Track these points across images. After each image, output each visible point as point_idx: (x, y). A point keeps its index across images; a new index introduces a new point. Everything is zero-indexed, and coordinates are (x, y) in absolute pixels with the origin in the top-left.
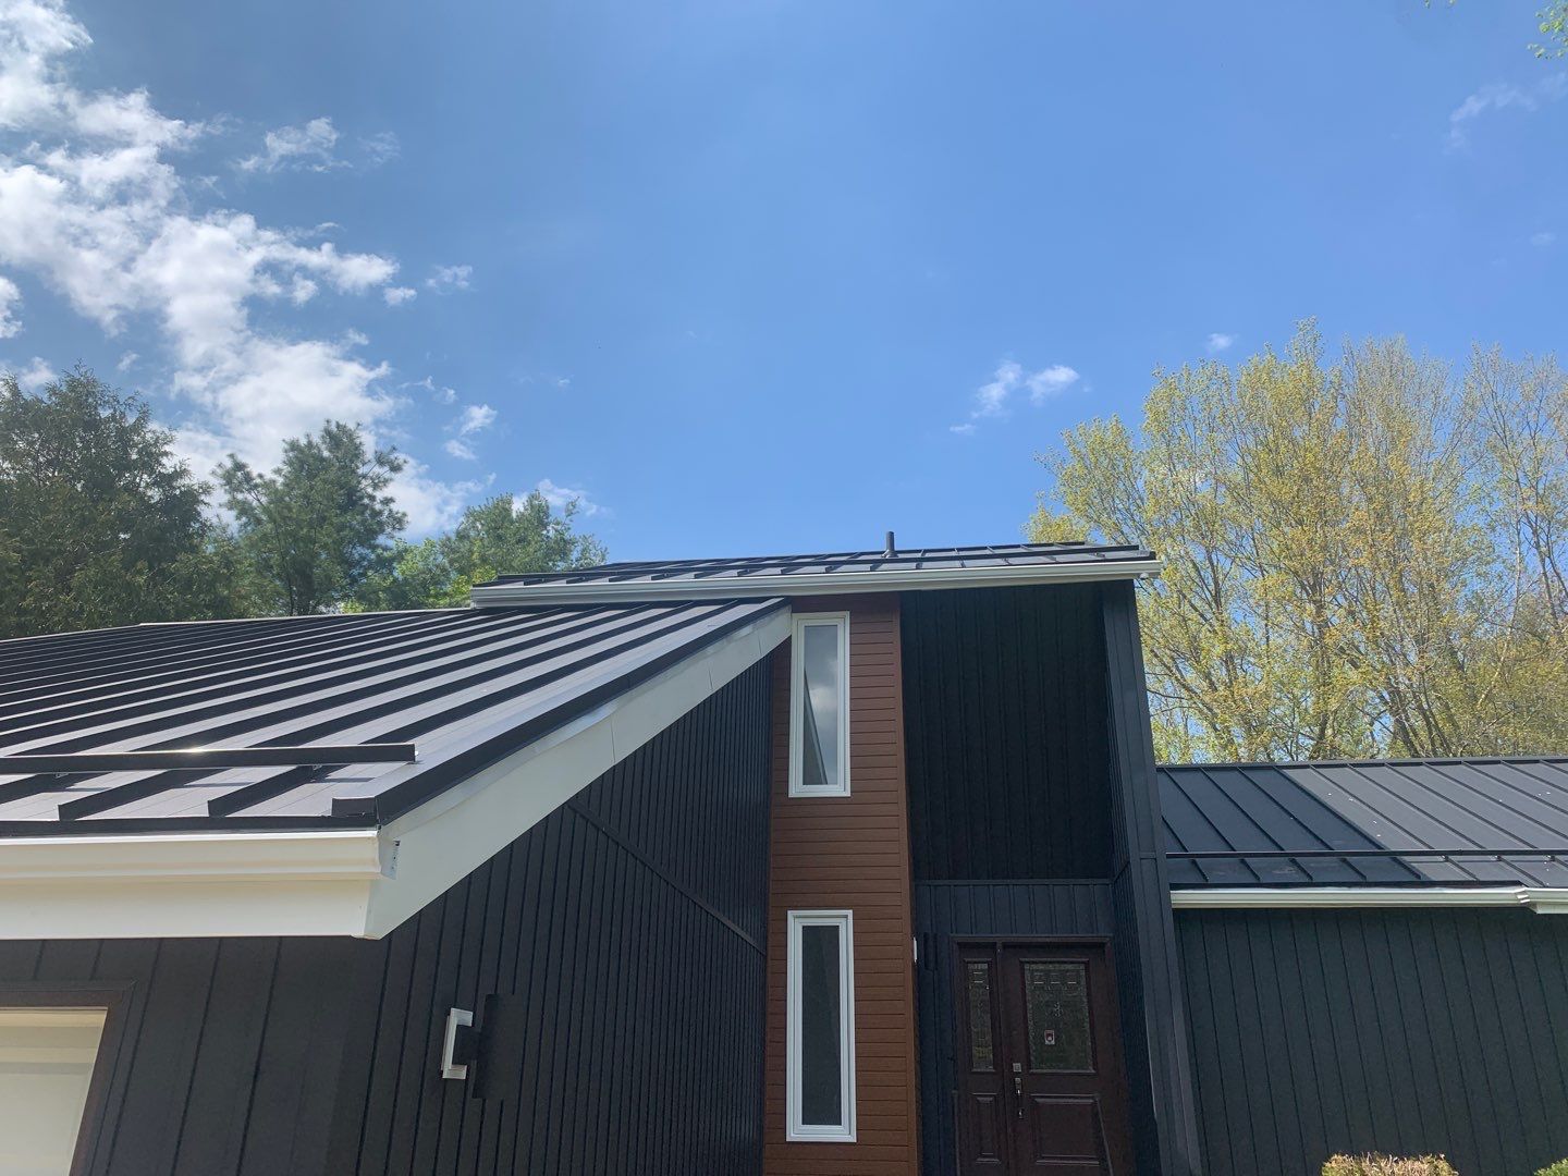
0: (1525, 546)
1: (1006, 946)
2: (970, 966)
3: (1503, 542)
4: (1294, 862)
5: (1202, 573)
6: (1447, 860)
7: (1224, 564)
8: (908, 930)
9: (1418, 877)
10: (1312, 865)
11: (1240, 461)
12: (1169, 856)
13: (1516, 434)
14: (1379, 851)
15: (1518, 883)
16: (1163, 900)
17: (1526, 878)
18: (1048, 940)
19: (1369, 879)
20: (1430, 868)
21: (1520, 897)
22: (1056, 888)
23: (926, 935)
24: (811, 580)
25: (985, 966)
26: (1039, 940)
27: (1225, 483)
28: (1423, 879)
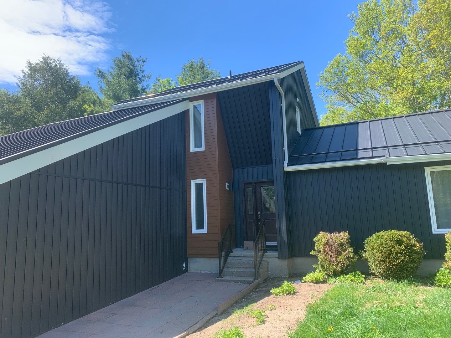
1: (256, 183)
4: (327, 155)
8: (218, 182)
10: (331, 156)
15: (383, 156)
16: (280, 170)
17: (388, 154)
19: (342, 159)
21: (382, 160)
25: (251, 188)
28: (357, 157)
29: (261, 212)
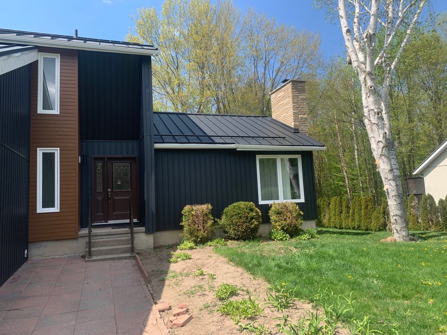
0: (252, 64)
1: (108, 158)
2: (97, 164)
3: (247, 62)
4: (186, 137)
5: (174, 60)
6: (221, 138)
7: (180, 58)
8: (77, 153)
9: (214, 142)
10: (190, 138)
11: (187, 28)
12: (154, 135)
13: (254, 33)
14: (206, 135)
15: (234, 143)
16: (152, 146)
17: (236, 142)
18: (120, 157)
19: (203, 142)
20: (217, 140)
21: (234, 146)
22: (123, 143)
23: (83, 155)
24: (46, 41)
25: (101, 164)
26: (118, 157)
27: (182, 34)
28: (215, 142)
29: (112, 189)
